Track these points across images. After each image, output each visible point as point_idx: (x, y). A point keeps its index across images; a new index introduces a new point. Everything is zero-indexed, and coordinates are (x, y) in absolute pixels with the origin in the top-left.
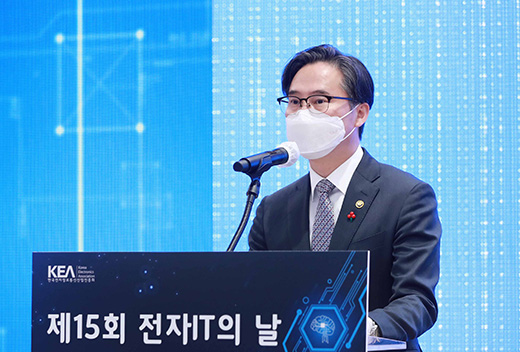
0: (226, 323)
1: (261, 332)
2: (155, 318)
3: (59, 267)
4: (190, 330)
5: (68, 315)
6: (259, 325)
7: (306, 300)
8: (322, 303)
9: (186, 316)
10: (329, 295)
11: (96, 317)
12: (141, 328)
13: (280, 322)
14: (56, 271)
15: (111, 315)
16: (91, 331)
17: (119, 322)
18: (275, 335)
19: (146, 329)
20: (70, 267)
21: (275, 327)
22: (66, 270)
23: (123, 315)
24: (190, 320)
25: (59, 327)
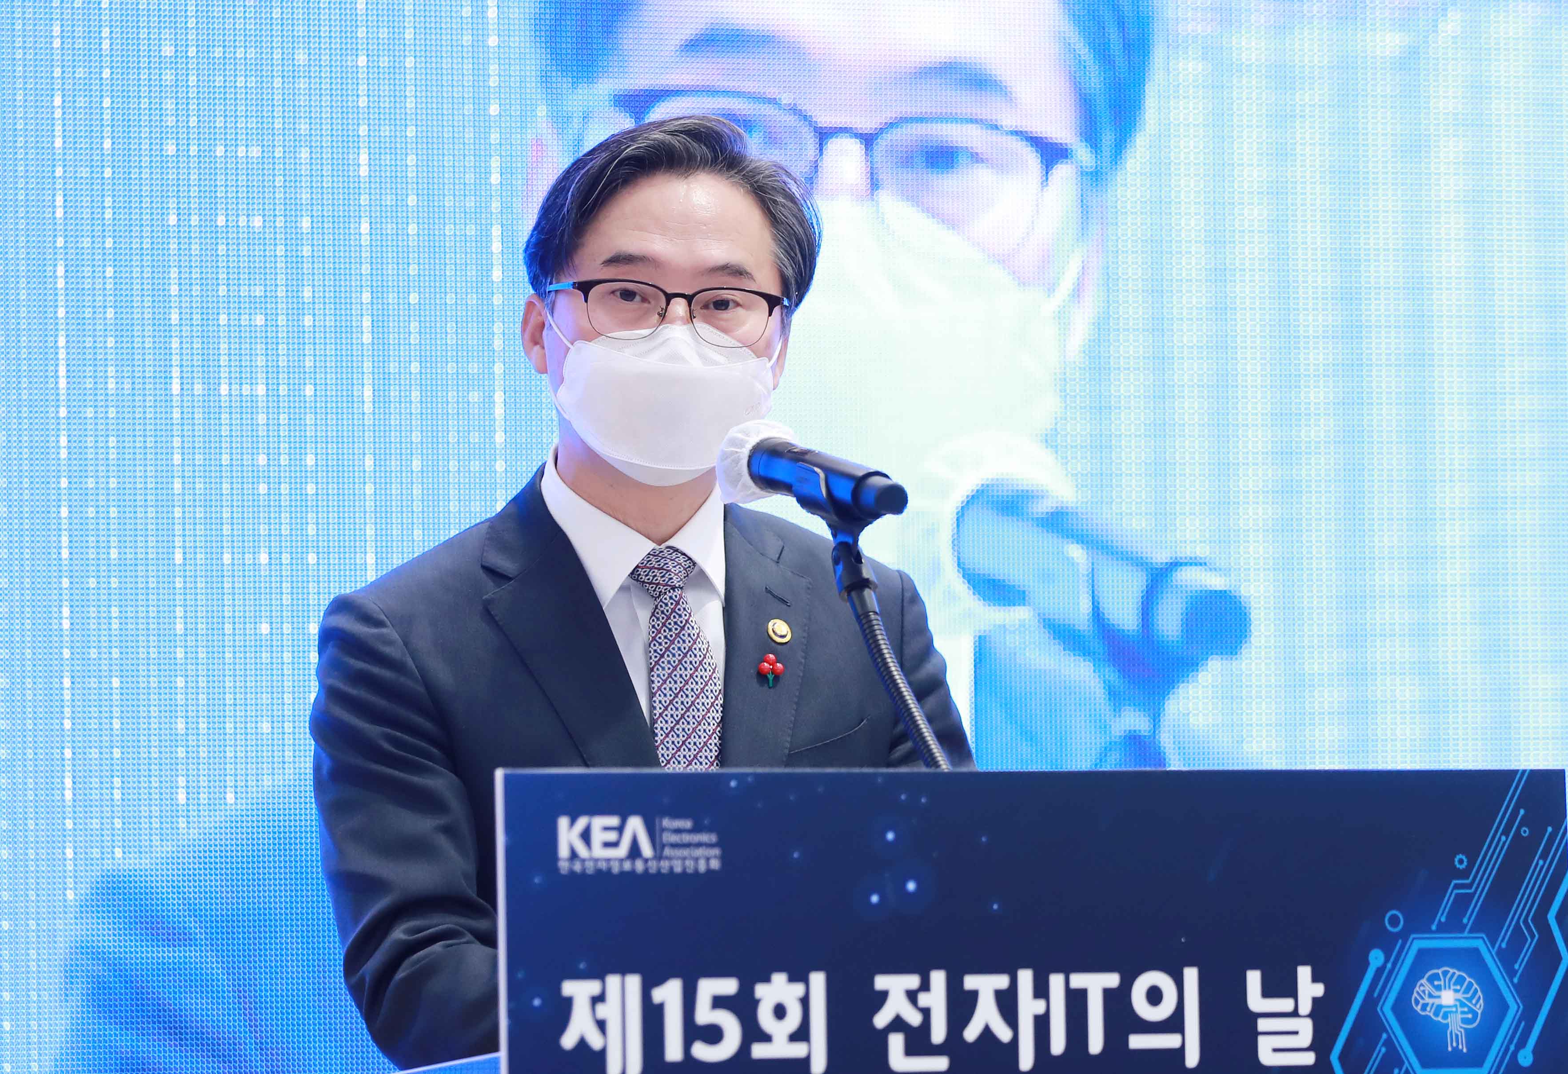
0: (1154, 996)
1: (1263, 1025)
2: (925, 986)
3: (599, 822)
4: (1042, 1023)
5: (634, 982)
6: (1256, 1001)
7: (1394, 921)
8: (1442, 928)
9: (1025, 977)
10: (1462, 902)
11: (729, 986)
12: (881, 1020)
13: (1319, 990)
14: (586, 836)
15: (779, 979)
16: (713, 1035)
17: (805, 1002)
18: (1305, 1029)
19: (898, 1024)
20: (635, 824)
21: (1305, 1007)
22: (620, 829)
23: (818, 980)
24: (1041, 991)
25: (601, 1025)
